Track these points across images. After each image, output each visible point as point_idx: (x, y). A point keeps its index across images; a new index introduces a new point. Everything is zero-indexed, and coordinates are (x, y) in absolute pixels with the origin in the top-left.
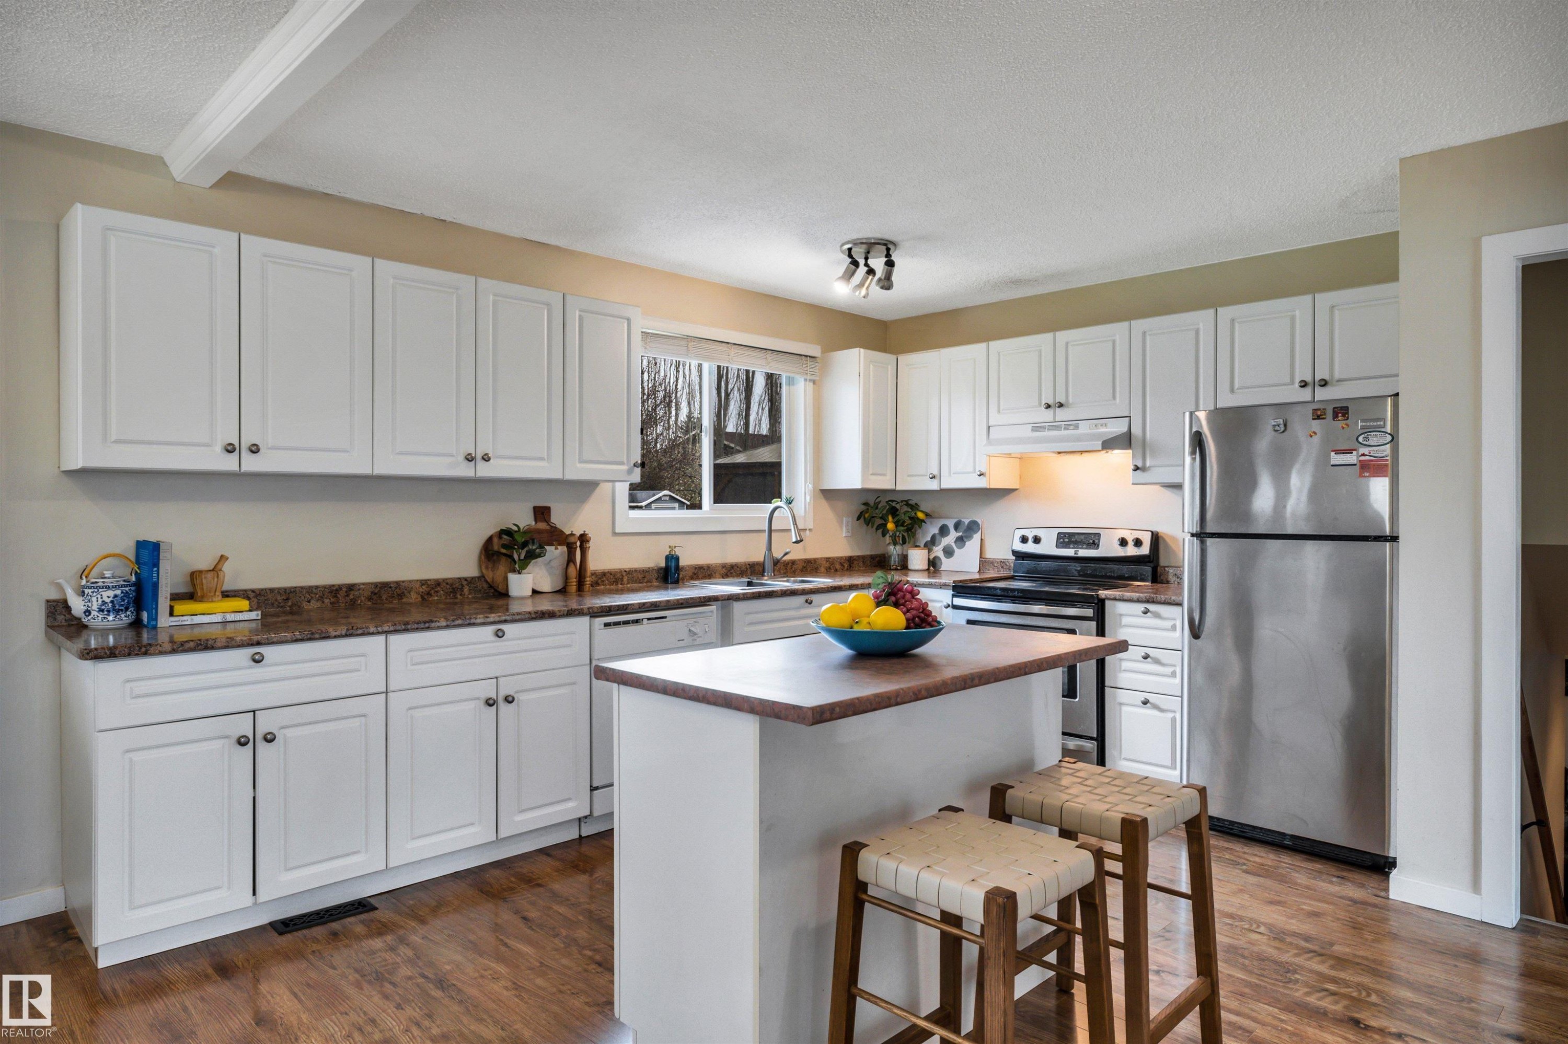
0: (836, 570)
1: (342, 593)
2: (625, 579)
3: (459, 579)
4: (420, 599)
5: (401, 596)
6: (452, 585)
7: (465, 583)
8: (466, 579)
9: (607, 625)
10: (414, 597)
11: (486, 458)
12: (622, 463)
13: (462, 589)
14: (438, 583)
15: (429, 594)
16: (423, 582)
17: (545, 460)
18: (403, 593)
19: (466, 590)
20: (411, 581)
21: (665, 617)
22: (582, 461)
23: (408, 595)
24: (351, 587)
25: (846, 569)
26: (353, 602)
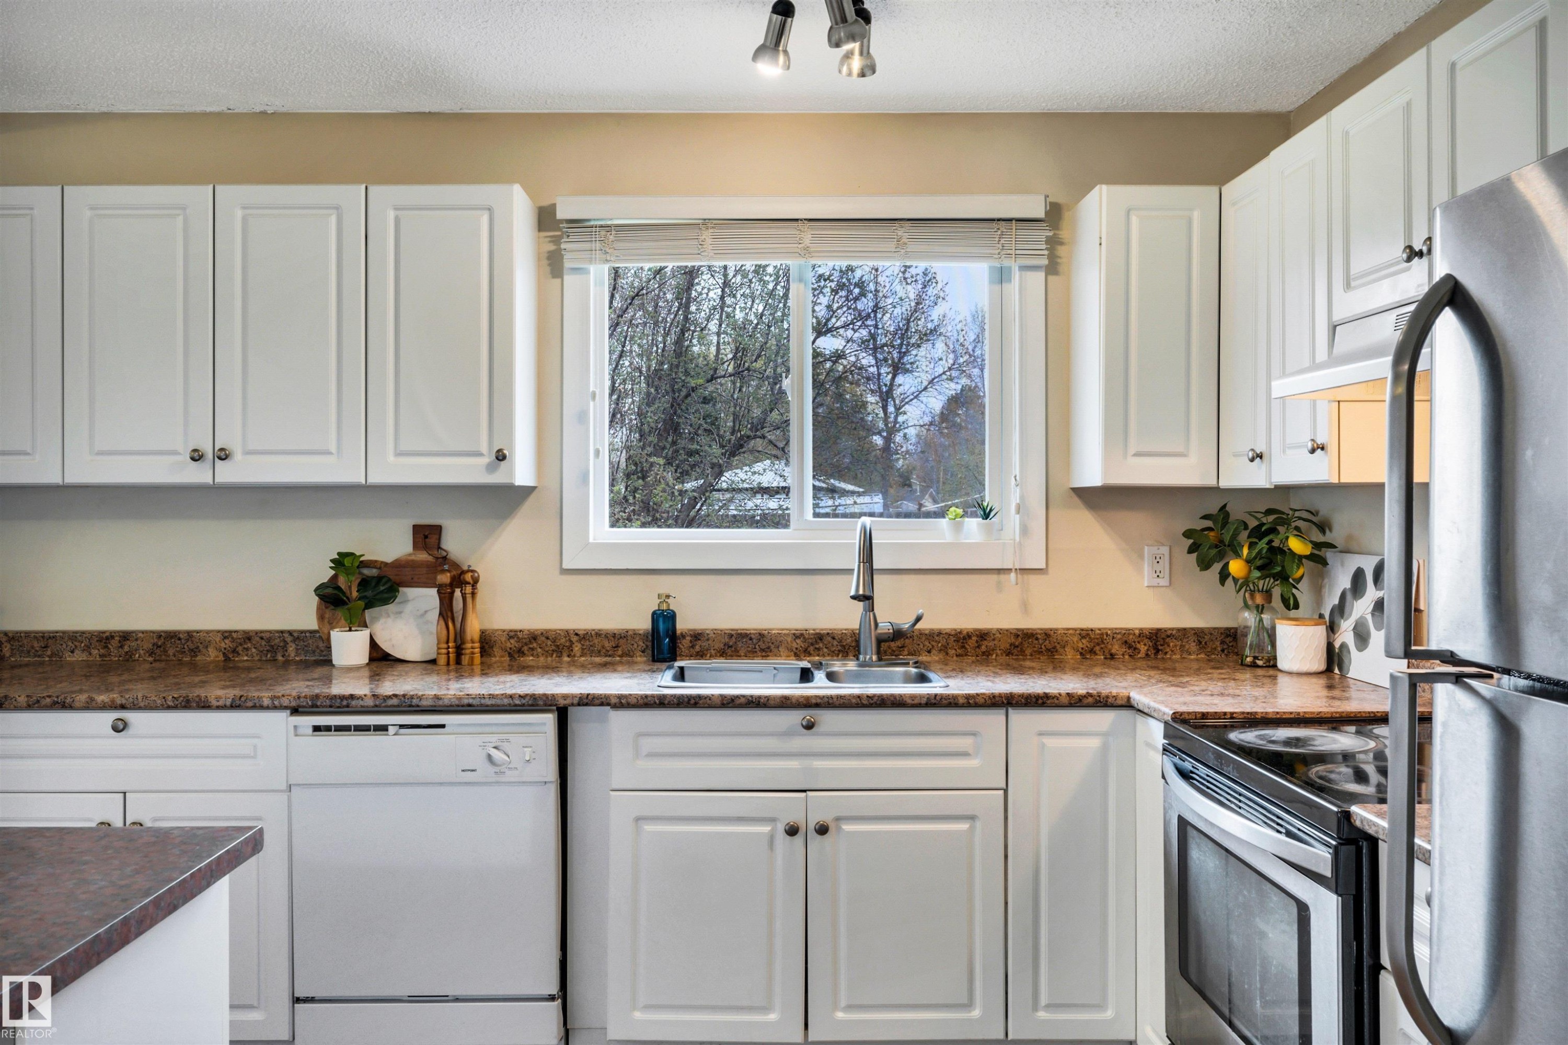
1: (115, 643)
2: (577, 648)
3: (282, 632)
4: (221, 658)
5: (195, 652)
6: (269, 640)
7: (289, 639)
8: (290, 633)
9: (317, 729)
10: (213, 654)
11: (223, 455)
12: (479, 454)
13: (285, 648)
14: (248, 636)
15: (234, 651)
16: (227, 635)
17: (331, 453)
18: (198, 648)
19: (291, 648)
20: (208, 632)
21: (443, 726)
22: (399, 454)
23: (204, 651)
24: (126, 636)
25: (1142, 655)
26: (129, 657)
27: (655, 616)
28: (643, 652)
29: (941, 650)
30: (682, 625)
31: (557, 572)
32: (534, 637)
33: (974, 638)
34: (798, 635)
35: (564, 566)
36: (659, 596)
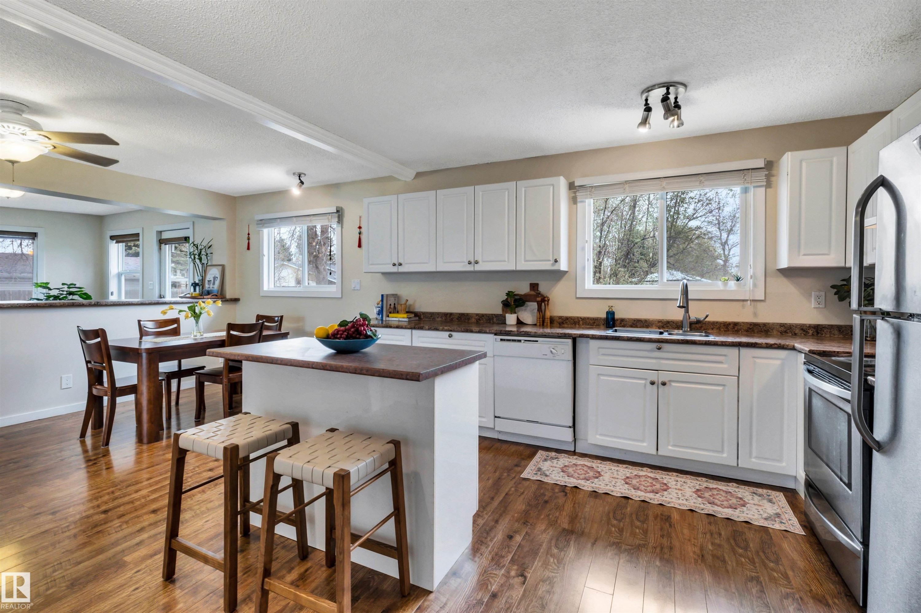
0: (795, 334)
1: (448, 316)
2: (581, 323)
3: (492, 314)
4: (476, 321)
5: (469, 319)
6: (488, 317)
7: (494, 316)
8: (494, 315)
9: (501, 340)
10: (473, 320)
11: (477, 262)
12: (549, 261)
13: (493, 319)
14: (483, 315)
15: (479, 320)
16: (477, 315)
17: (505, 261)
19: (495, 320)
20: (472, 314)
21: (538, 341)
22: (526, 261)
24: (451, 314)
26: (452, 319)
27: (608, 313)
28: (603, 325)
29: (717, 329)
30: (617, 316)
31: (575, 298)
32: (567, 318)
33: (732, 325)
34: (660, 321)
35: (577, 296)
36: (609, 306)
